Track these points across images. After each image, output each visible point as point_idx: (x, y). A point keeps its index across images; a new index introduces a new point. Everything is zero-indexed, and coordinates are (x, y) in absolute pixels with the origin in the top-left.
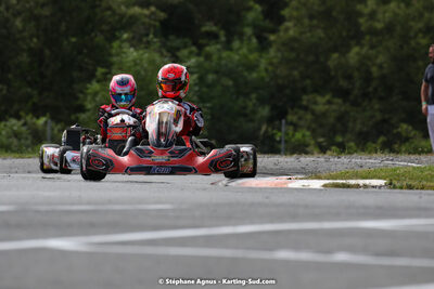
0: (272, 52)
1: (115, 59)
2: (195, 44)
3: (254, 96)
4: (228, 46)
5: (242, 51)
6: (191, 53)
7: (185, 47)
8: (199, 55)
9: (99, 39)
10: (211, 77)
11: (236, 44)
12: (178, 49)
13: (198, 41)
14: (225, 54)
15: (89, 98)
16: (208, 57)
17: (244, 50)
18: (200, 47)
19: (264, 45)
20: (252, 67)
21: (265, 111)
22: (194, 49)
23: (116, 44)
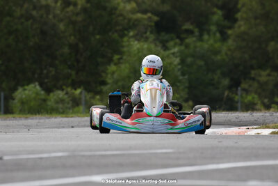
0: (230, 42)
1: (125, 49)
2: (178, 37)
3: (219, 72)
4: (200, 39)
5: (209, 42)
6: (176, 44)
7: (172, 39)
8: (181, 45)
9: (115, 36)
10: (189, 60)
11: (206, 37)
12: (167, 41)
13: (180, 36)
14: (199, 44)
15: (109, 76)
16: (187, 46)
17: (211, 41)
18: (182, 40)
19: (224, 37)
20: (217, 52)
21: (226, 82)
22: (178, 41)
23: (125, 39)
